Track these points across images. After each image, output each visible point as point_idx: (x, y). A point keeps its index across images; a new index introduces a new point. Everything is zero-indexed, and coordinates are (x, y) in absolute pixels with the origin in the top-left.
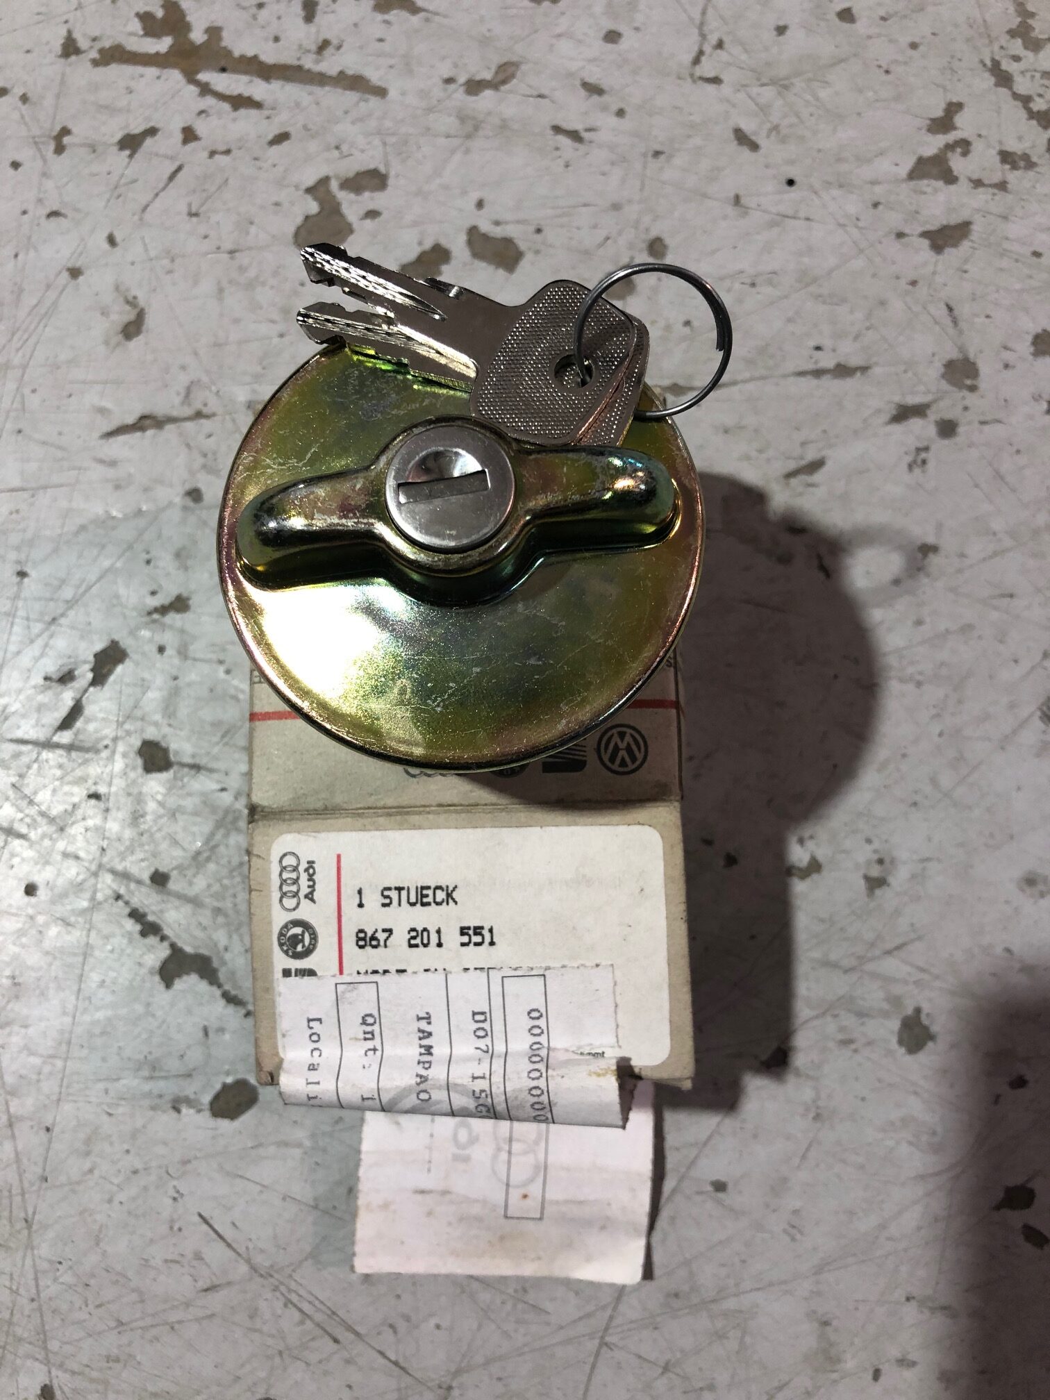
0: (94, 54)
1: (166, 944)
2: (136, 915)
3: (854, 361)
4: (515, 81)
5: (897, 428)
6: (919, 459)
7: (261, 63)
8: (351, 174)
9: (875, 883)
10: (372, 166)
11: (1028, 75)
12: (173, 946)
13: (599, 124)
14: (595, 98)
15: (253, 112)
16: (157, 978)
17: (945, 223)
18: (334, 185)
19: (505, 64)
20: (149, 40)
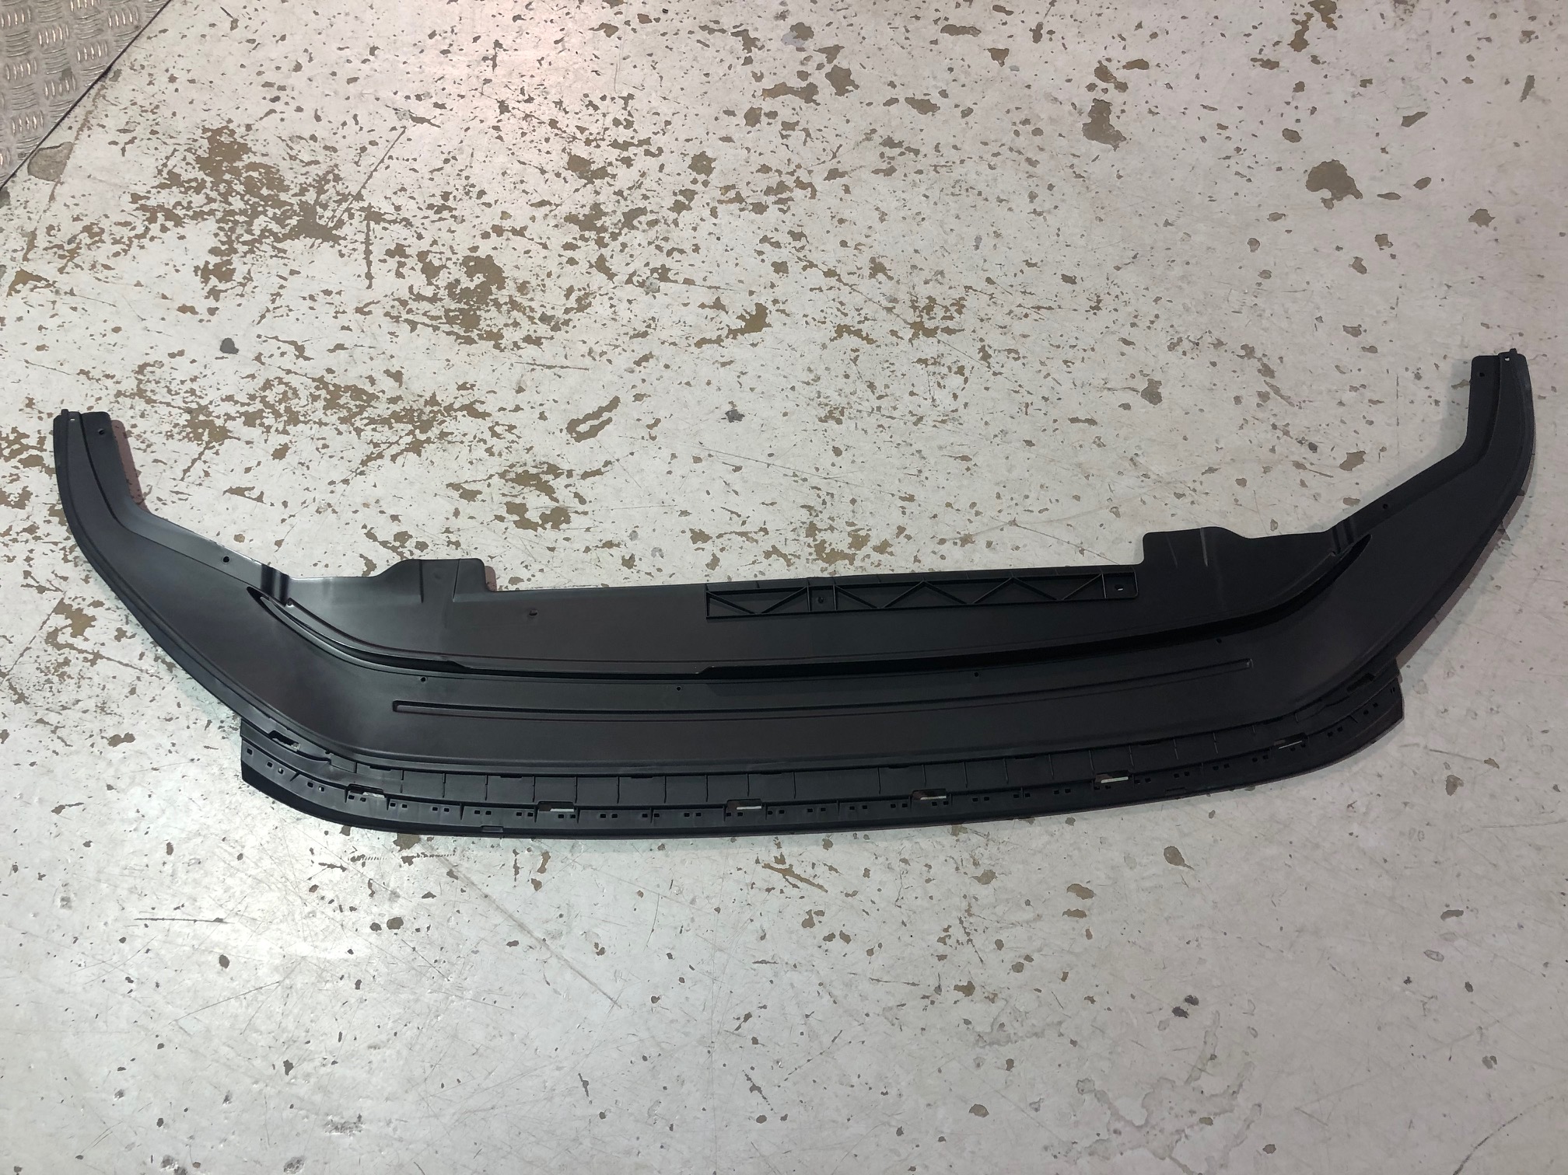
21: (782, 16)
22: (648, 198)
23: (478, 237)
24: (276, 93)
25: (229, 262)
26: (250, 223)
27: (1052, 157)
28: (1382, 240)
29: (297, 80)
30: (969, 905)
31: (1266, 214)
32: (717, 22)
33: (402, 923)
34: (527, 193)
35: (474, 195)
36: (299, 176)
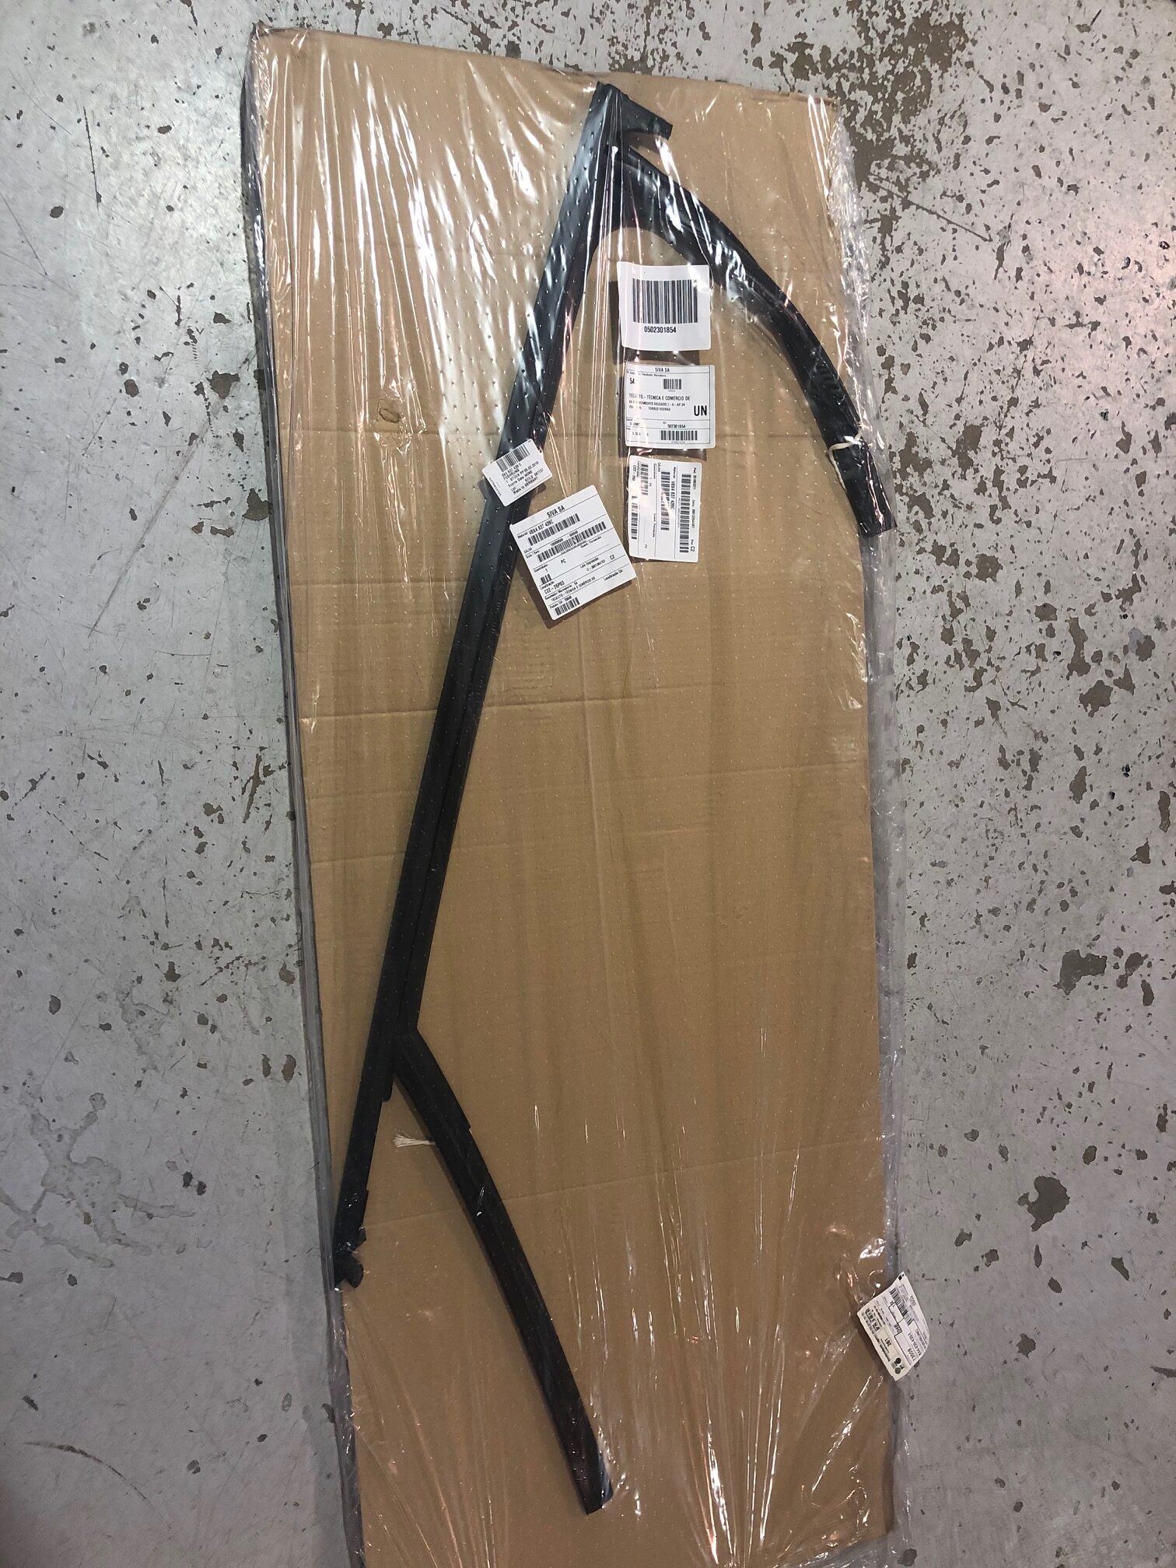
21: (1160, 625)
22: (945, 517)
23: (878, 344)
24: (1013, 88)
25: (815, 72)
26: (862, 86)
27: (1040, 924)
28: (992, 1256)
29: (1030, 110)
30: (257, 963)
31: (1005, 1143)
32: (1146, 557)
33: (133, 396)
34: (933, 387)
35: (924, 331)
36: (922, 132)
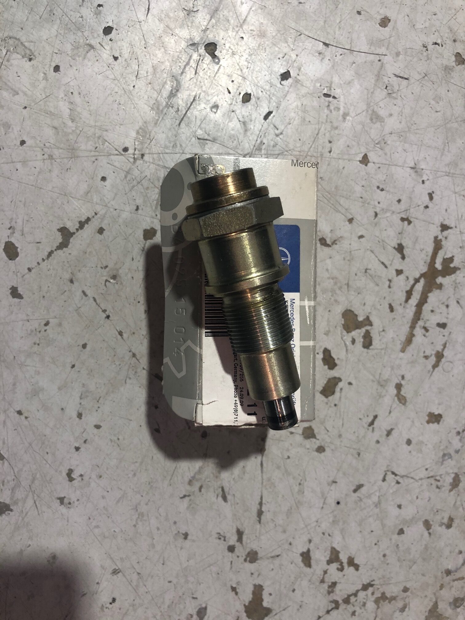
0: (440, 237)
1: (75, 231)
2: (88, 220)
3: (263, 517)
4: (398, 402)
5: (234, 531)
6: (221, 537)
7: (423, 304)
8: (371, 335)
9: (61, 500)
10: (373, 343)
11: (365, 597)
12: (74, 233)
13: (375, 433)
14: (385, 433)
15: (404, 299)
16: (62, 226)
17: (312, 558)
18: (368, 328)
19: (406, 400)
20: (442, 260)
